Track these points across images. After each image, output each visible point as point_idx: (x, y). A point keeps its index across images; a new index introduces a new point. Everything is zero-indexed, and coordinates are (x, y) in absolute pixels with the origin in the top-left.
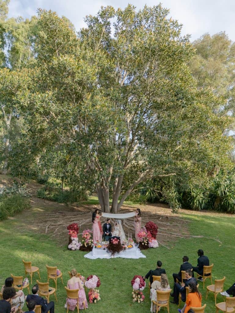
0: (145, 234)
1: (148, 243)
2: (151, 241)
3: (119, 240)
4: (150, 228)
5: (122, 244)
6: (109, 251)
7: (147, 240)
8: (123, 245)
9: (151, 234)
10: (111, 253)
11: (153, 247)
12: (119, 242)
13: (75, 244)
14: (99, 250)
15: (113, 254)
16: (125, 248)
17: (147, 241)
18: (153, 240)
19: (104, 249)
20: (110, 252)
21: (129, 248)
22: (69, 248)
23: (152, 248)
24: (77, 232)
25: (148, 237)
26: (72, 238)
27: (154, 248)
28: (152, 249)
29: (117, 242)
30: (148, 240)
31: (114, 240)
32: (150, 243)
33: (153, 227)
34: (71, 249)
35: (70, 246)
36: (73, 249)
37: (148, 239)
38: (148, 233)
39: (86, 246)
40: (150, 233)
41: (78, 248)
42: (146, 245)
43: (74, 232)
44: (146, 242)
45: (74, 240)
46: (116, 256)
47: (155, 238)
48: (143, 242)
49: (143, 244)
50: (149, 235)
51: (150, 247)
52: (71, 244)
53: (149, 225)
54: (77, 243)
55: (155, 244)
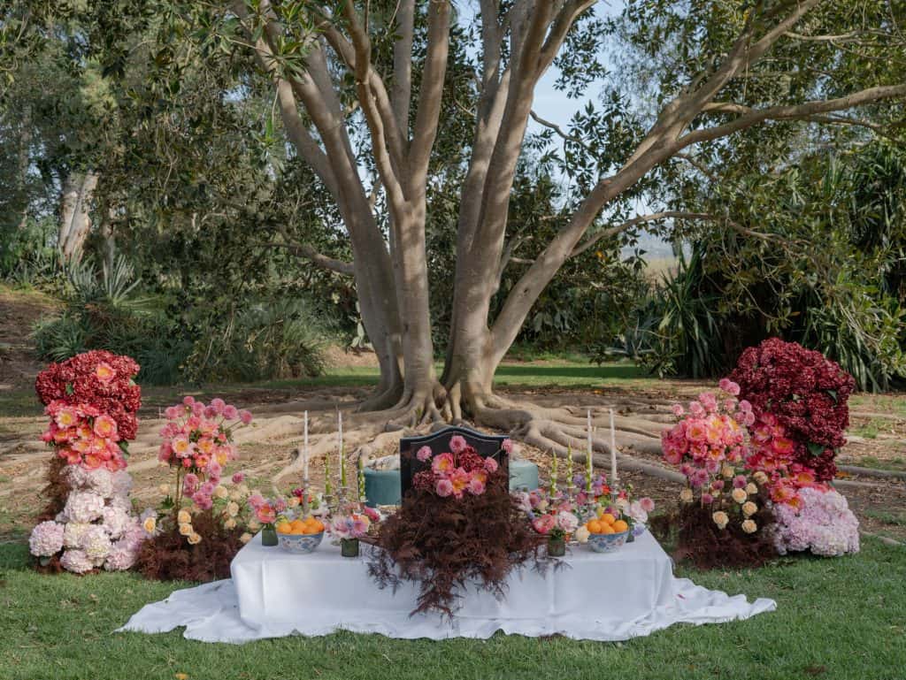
1: (765, 517)
2: (794, 502)
9: (795, 435)
11: (820, 546)
13: (99, 520)
17: (757, 500)
18: (809, 494)
22: (36, 551)
23: (808, 552)
24: (119, 420)
26: (76, 473)
28: (806, 565)
30: (763, 487)
32: (784, 511)
34: (55, 566)
35: (47, 538)
36: (76, 560)
37: (763, 476)
38: (764, 434)
39: (192, 535)
40: (778, 432)
41: (123, 557)
42: (749, 526)
44: (751, 508)
45: (86, 487)
47: (824, 473)
48: (723, 504)
49: (721, 519)
50: (773, 450)
51: (782, 549)
52: (52, 523)
53: (773, 361)
54: (111, 513)
55: (827, 521)
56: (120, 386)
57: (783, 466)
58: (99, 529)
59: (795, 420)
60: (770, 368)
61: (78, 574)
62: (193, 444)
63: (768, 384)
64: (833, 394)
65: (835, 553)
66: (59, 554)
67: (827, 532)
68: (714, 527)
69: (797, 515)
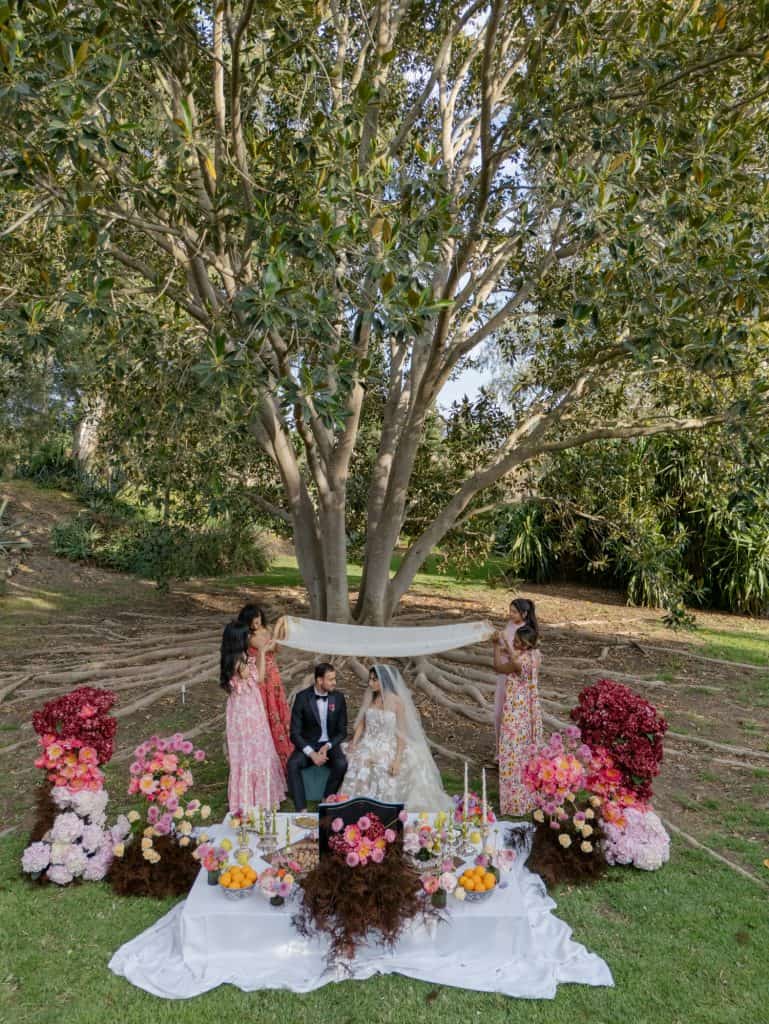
0: (577, 769)
1: (598, 837)
2: (622, 820)
3: (391, 835)
4: (615, 727)
5: (416, 848)
6: (311, 925)
7: (590, 814)
8: (424, 855)
9: (620, 767)
10: (324, 941)
11: (640, 863)
12: (395, 848)
13: (79, 840)
14: (237, 909)
15: (345, 944)
16: (439, 898)
17: (593, 823)
18: (633, 814)
19: (277, 902)
20: (320, 926)
21: (474, 896)
22: (27, 869)
23: (631, 866)
24: (99, 749)
25: (597, 787)
26: (61, 795)
27: (639, 871)
28: (631, 880)
29: (378, 853)
30: (597, 811)
31: (350, 835)
32: (612, 830)
33: (632, 722)
34: (42, 880)
35: (34, 858)
36: (58, 875)
37: (597, 801)
38: (597, 765)
39: (151, 855)
40: (609, 762)
41: (97, 869)
42: (587, 847)
43: (75, 751)
44: (588, 830)
45: (69, 809)
46: (371, 961)
47: (643, 795)
48: (567, 827)
49: (565, 840)
50: (605, 776)
51: (612, 863)
52: (41, 843)
53: (606, 707)
54: (89, 833)
55: (645, 840)
56: (100, 721)
57: (612, 789)
58: (79, 848)
59: (621, 759)
60: (604, 713)
61: (61, 886)
62: (157, 782)
63: (602, 725)
64: (650, 736)
65: (651, 868)
66: (44, 871)
67: (646, 851)
68: (560, 847)
69: (623, 834)
